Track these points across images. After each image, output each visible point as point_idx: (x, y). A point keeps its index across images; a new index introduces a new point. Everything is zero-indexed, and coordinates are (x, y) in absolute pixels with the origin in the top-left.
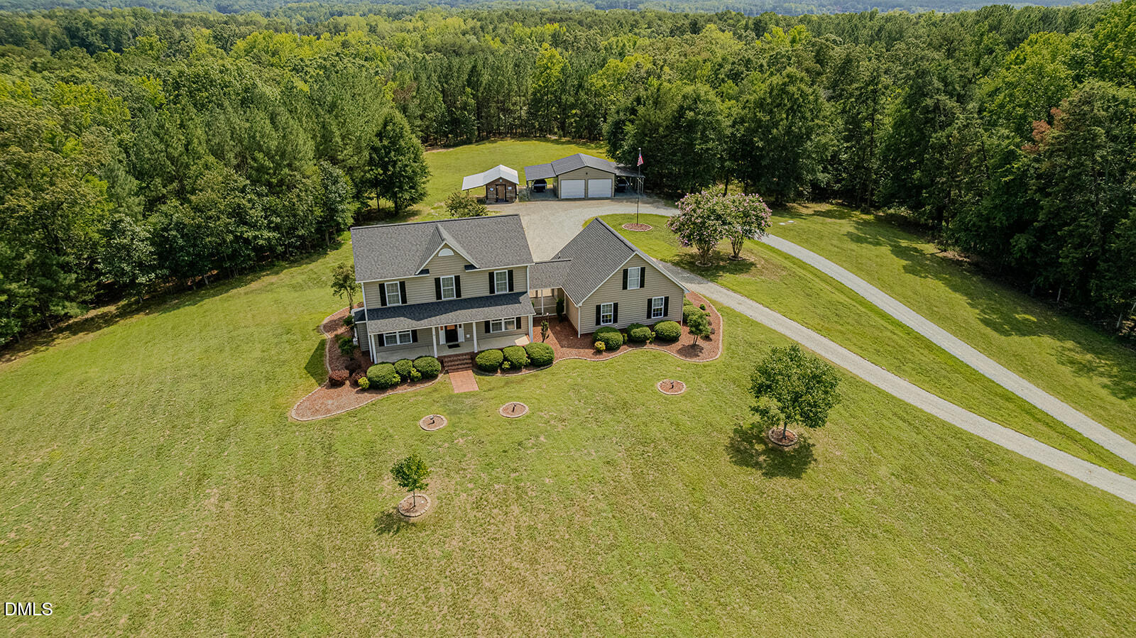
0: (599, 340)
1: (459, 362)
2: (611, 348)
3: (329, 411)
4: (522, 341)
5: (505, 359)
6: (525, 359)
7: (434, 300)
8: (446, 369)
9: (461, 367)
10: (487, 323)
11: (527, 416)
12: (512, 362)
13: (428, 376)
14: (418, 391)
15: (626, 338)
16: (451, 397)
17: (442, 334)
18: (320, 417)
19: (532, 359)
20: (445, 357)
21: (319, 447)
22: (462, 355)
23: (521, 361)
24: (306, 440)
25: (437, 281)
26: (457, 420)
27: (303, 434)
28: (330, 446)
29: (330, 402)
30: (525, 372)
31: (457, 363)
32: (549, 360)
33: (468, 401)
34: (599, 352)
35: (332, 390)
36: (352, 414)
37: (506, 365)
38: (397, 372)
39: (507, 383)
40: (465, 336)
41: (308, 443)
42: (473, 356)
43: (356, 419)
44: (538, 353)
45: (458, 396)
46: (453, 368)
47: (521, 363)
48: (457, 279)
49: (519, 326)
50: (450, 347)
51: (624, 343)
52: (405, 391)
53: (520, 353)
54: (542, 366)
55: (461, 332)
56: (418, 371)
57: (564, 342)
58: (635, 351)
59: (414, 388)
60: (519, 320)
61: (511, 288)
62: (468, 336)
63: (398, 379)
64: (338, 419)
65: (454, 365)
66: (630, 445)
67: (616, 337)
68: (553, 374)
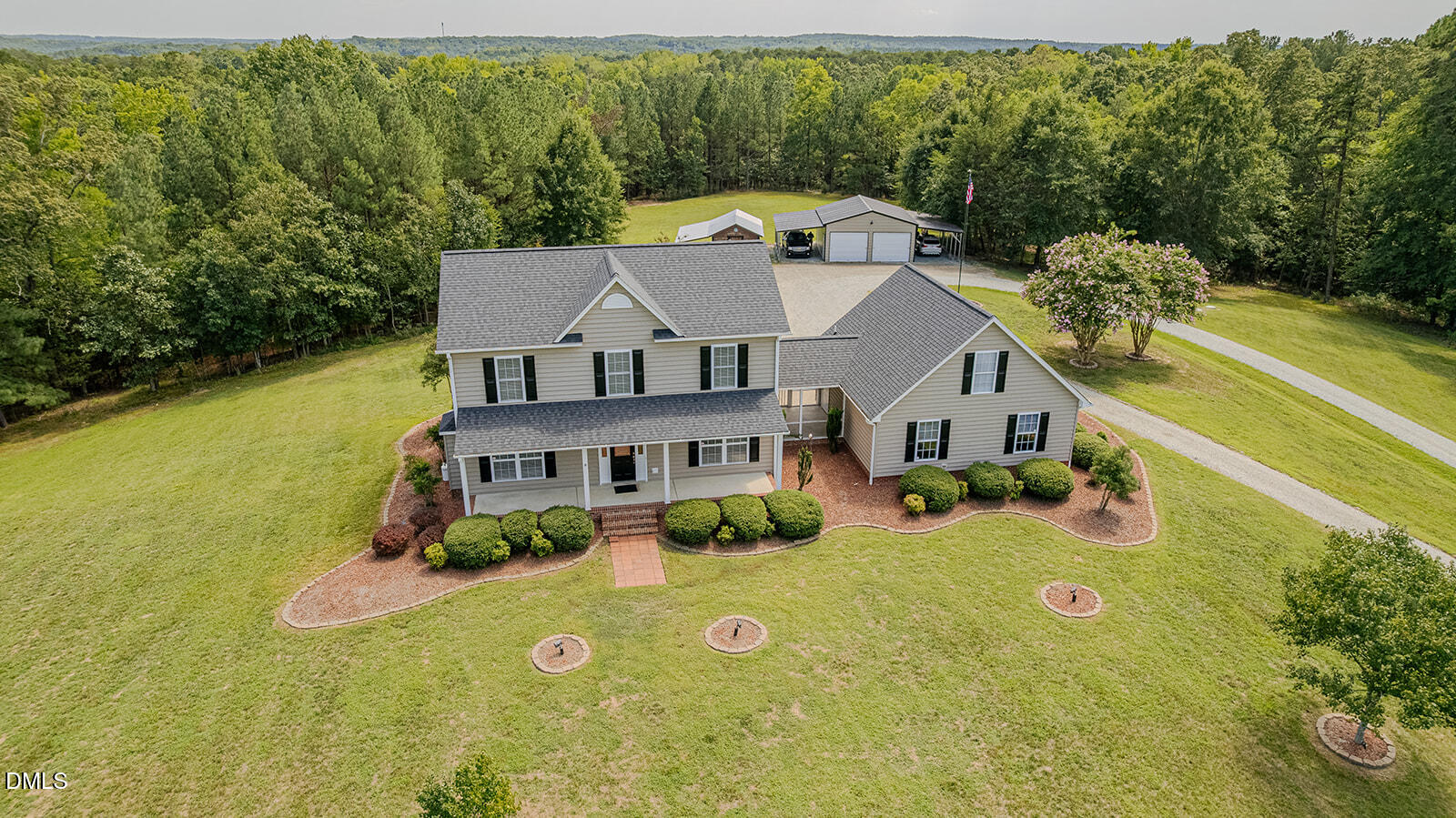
0: (912, 492)
1: (632, 522)
2: (936, 508)
3: (355, 610)
4: (760, 485)
5: (724, 521)
6: (763, 524)
7: (590, 395)
8: (606, 534)
9: (634, 531)
10: (693, 447)
11: (764, 652)
12: (737, 528)
13: (566, 547)
14: (543, 578)
15: (966, 490)
16: (607, 595)
17: (605, 464)
18: (335, 623)
19: (778, 524)
20: (605, 509)
21: (313, 693)
22: (640, 507)
23: (755, 526)
24: (290, 674)
25: (599, 359)
26: (612, 652)
27: (289, 658)
28: (335, 692)
29: (363, 590)
30: (763, 551)
31: (627, 523)
32: (813, 527)
33: (641, 609)
34: (912, 514)
35: (376, 565)
36: (399, 622)
37: (726, 533)
38: (504, 537)
39: (725, 572)
40: (650, 471)
41: (291, 682)
42: (660, 512)
43: (404, 633)
44: (791, 510)
45: (622, 594)
46: (621, 532)
47: (755, 531)
48: (638, 357)
49: (755, 456)
50: (619, 490)
51: (961, 500)
52: (519, 575)
53: (755, 510)
54: (797, 538)
55: (641, 461)
56: (546, 536)
57: (842, 493)
58: (984, 517)
59: (536, 571)
60: (755, 443)
61: (743, 380)
62: (655, 470)
63: (505, 549)
64: (369, 630)
65: (623, 528)
66: (997, 742)
67: (947, 486)
68: (821, 558)
